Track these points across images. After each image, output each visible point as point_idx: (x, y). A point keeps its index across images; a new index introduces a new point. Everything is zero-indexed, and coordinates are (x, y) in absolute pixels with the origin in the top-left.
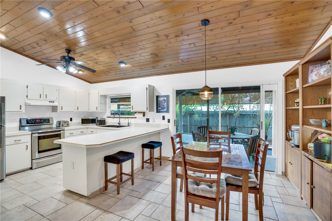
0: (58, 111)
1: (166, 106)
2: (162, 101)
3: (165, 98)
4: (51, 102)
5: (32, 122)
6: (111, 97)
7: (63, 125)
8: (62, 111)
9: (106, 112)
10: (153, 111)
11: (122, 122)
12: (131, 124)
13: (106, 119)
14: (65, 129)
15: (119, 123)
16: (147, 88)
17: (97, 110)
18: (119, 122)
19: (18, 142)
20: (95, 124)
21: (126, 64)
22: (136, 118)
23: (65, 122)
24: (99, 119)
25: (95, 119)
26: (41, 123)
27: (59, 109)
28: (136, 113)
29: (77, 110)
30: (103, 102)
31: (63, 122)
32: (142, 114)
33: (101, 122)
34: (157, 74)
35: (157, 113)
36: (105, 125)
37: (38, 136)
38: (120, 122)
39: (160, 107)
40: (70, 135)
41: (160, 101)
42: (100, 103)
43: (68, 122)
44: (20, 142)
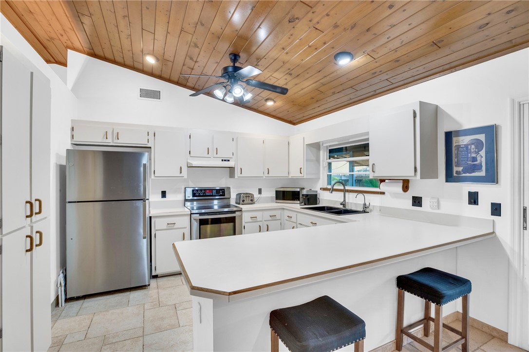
0: (236, 177)
1: (484, 160)
2: (466, 146)
3: (482, 137)
4: (225, 160)
5: (199, 194)
6: (330, 146)
7: (243, 201)
8: (241, 176)
9: (320, 178)
10: (435, 176)
11: (350, 201)
12: (370, 207)
13: (319, 191)
14: (243, 210)
15: (343, 204)
16: (415, 113)
17: (300, 175)
18: (344, 201)
19: (171, 226)
20: (299, 202)
21: (353, 58)
22: (383, 193)
23: (247, 195)
24: (304, 192)
25: (299, 192)
26: (212, 196)
27: (237, 173)
28: (382, 181)
29: (267, 175)
30: (313, 158)
31: (245, 195)
32: (401, 184)
33: (308, 199)
34: (451, 68)
35: (447, 181)
36: (316, 204)
37: (200, 219)
38: (347, 201)
39: (458, 165)
40: (251, 221)
41: (458, 147)
42: (307, 160)
43: (252, 195)
44: (175, 227)
